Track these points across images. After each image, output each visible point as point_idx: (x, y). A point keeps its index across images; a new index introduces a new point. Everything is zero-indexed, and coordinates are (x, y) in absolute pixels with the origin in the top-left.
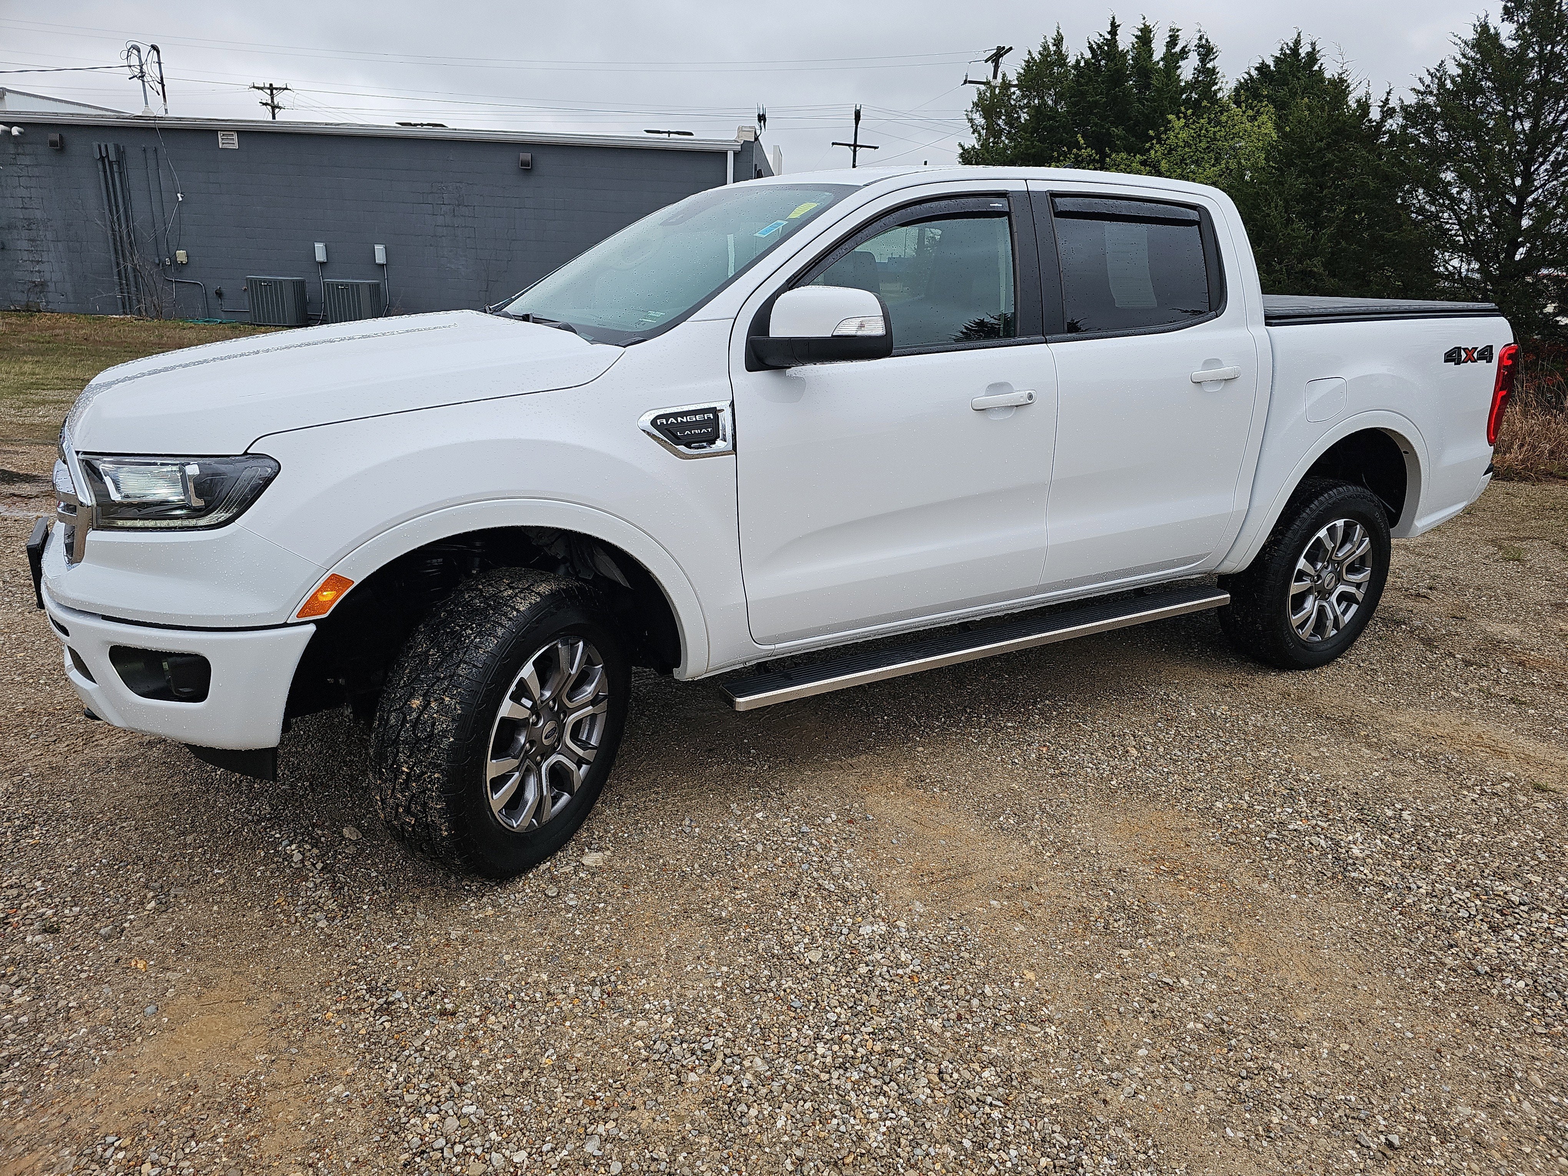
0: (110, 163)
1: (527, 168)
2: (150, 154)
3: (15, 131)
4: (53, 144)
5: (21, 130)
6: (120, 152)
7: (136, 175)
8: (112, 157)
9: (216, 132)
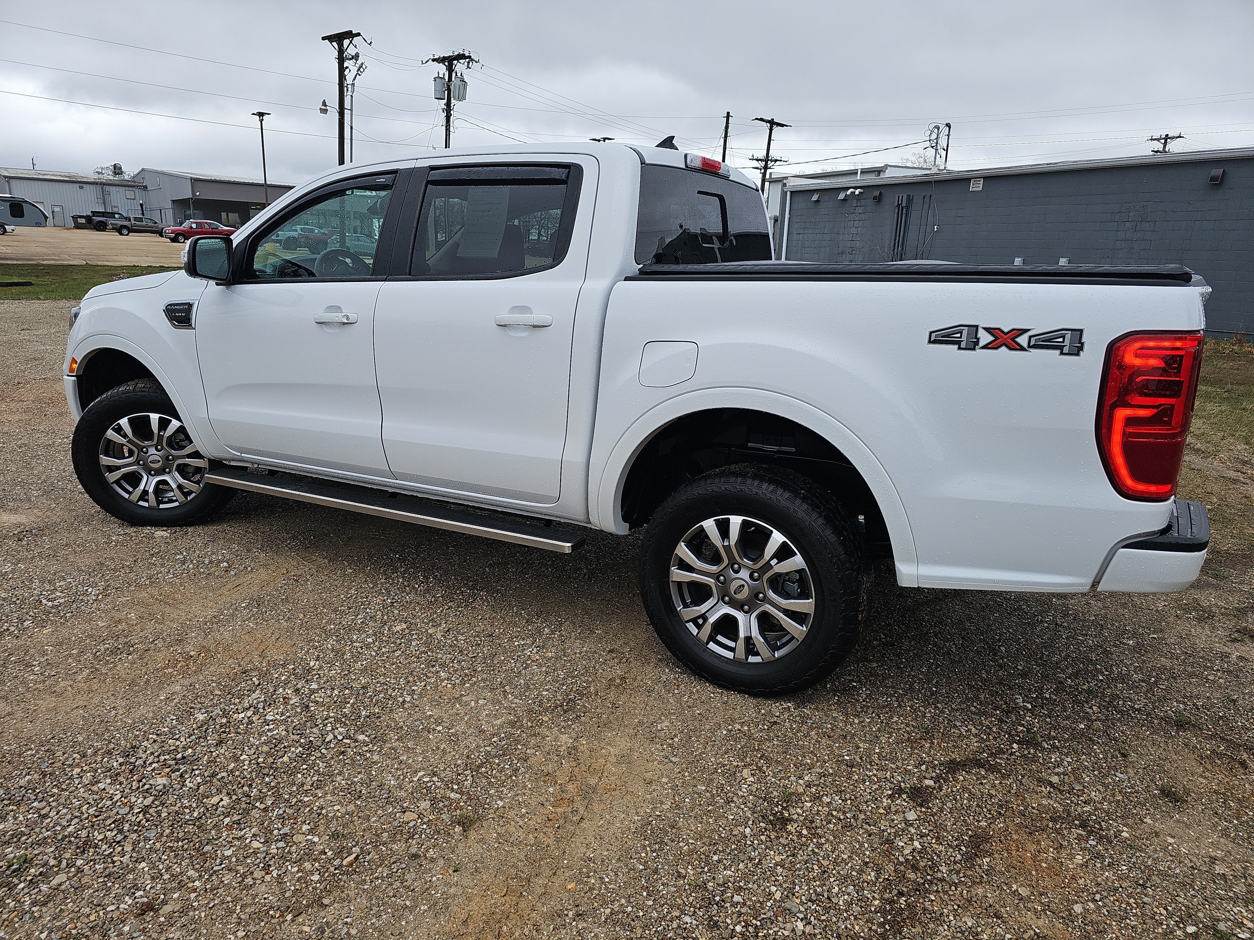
0: (902, 207)
1: (1217, 183)
2: (927, 199)
3: (857, 192)
4: (875, 198)
5: (862, 191)
6: (910, 200)
7: (915, 215)
8: (904, 205)
9: (969, 180)
